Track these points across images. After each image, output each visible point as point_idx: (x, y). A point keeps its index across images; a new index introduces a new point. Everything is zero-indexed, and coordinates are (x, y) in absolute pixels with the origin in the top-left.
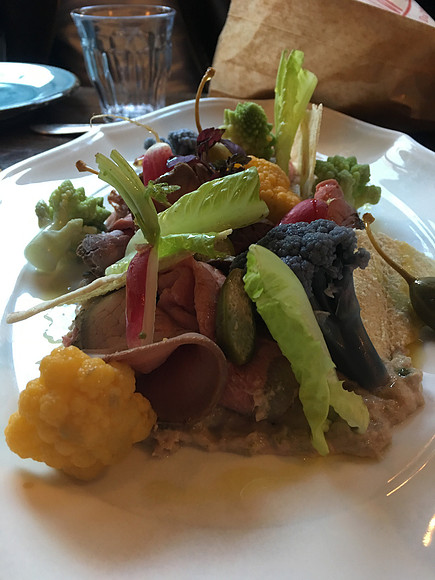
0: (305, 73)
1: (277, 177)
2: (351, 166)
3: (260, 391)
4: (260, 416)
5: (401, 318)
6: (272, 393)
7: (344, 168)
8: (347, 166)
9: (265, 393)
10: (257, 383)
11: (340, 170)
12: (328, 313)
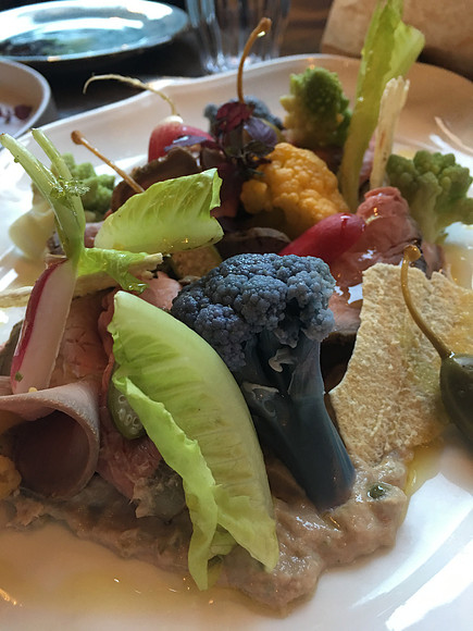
0: (407, 31)
1: (311, 176)
2: (443, 167)
3: (143, 481)
4: (140, 512)
5: (418, 405)
6: (160, 487)
7: (431, 170)
8: (437, 167)
9: (150, 484)
10: (143, 468)
11: (424, 172)
12: (274, 390)
